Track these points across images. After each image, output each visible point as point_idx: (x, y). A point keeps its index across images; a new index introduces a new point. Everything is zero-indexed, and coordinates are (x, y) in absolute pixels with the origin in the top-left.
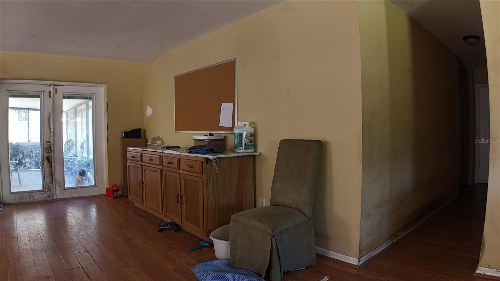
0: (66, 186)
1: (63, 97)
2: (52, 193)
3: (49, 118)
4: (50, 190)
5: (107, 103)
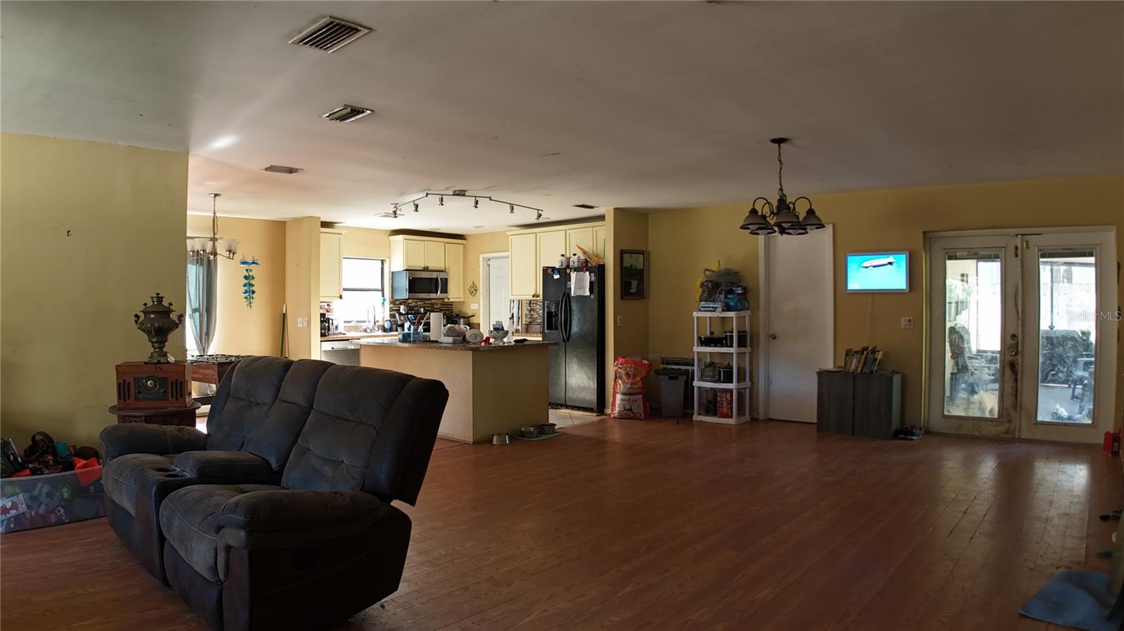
0: (1040, 418)
1: (1041, 254)
2: (1012, 427)
3: (1016, 294)
4: (1010, 422)
5: (1119, 265)
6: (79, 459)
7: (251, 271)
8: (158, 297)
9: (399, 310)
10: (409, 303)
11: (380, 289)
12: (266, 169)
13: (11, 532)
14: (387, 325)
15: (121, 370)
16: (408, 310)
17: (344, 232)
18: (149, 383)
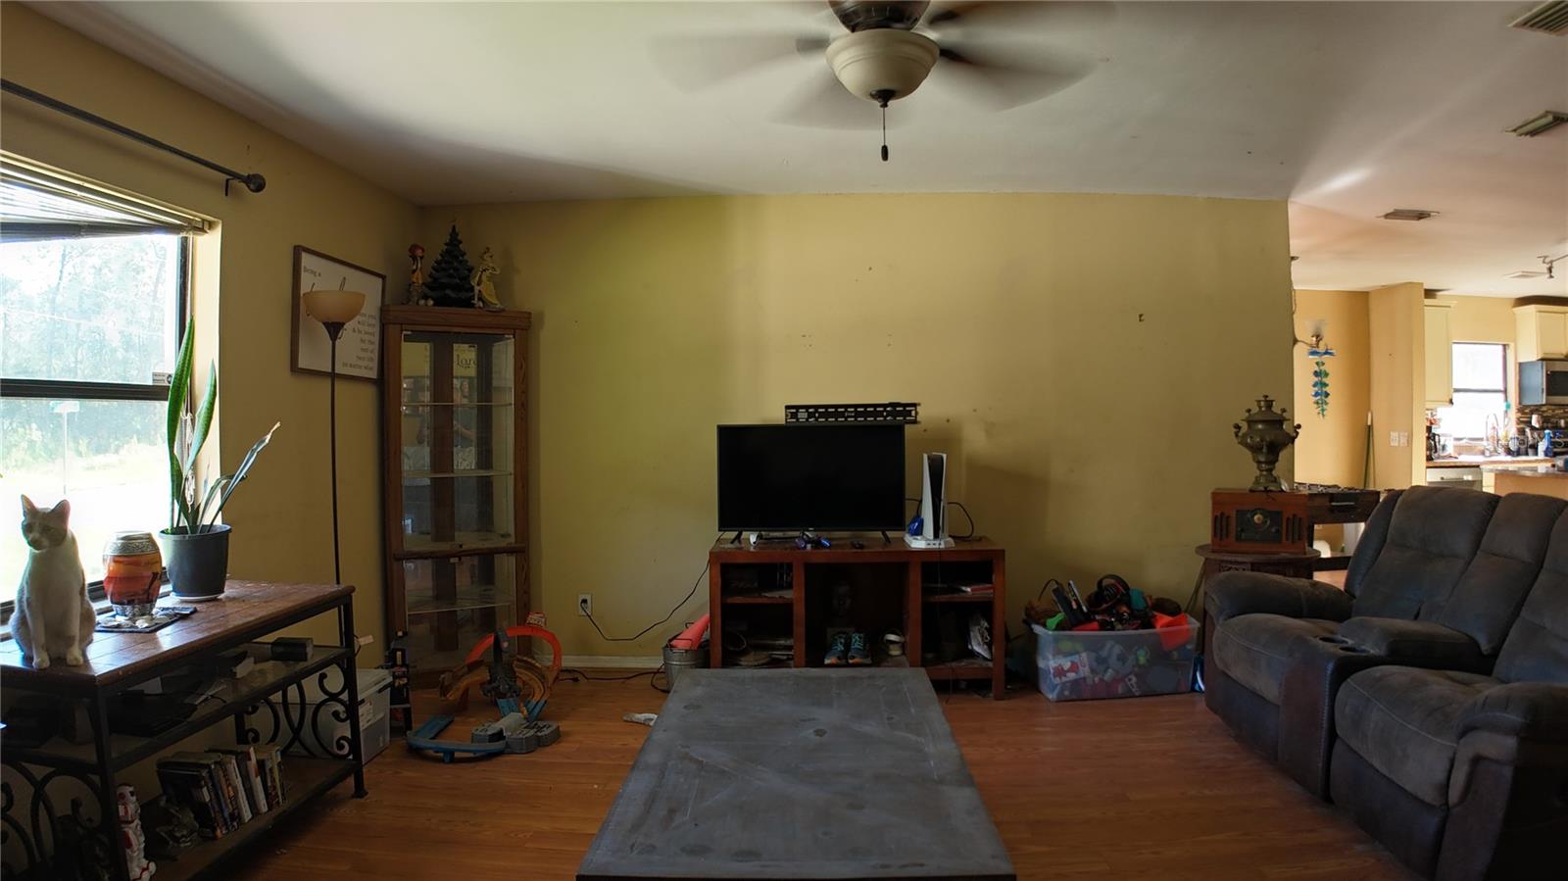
6: (1161, 615)
7: (1323, 364)
8: (1266, 401)
9: (1530, 422)
10: (1544, 412)
11: (1502, 389)
12: (1387, 216)
13: (1066, 701)
14: (1513, 447)
15: (1219, 499)
16: (1543, 423)
17: (1453, 303)
18: (1256, 517)
